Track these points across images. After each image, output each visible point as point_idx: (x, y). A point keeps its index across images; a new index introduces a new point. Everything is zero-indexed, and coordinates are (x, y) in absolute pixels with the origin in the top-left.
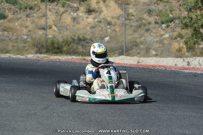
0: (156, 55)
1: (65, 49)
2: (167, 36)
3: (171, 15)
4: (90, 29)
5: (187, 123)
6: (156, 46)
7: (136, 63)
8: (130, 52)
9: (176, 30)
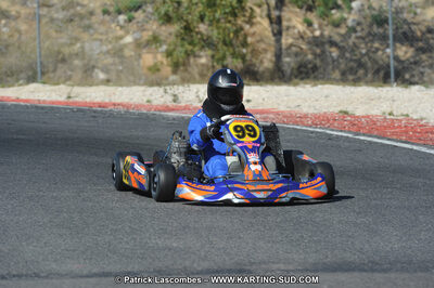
0: (107, 82)
2: (129, 39)
6: (105, 61)
7: (63, 99)
8: (51, 75)
9: (148, 26)
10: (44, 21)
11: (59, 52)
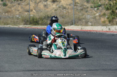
0: (92, 25)
1: (40, 22)
2: (97, 14)
3: (100, 3)
4: (54, 11)
5: (108, 59)
6: (91, 20)
7: (80, 29)
8: (77, 24)
9: (103, 11)
10: (75, 9)
11: (79, 18)
